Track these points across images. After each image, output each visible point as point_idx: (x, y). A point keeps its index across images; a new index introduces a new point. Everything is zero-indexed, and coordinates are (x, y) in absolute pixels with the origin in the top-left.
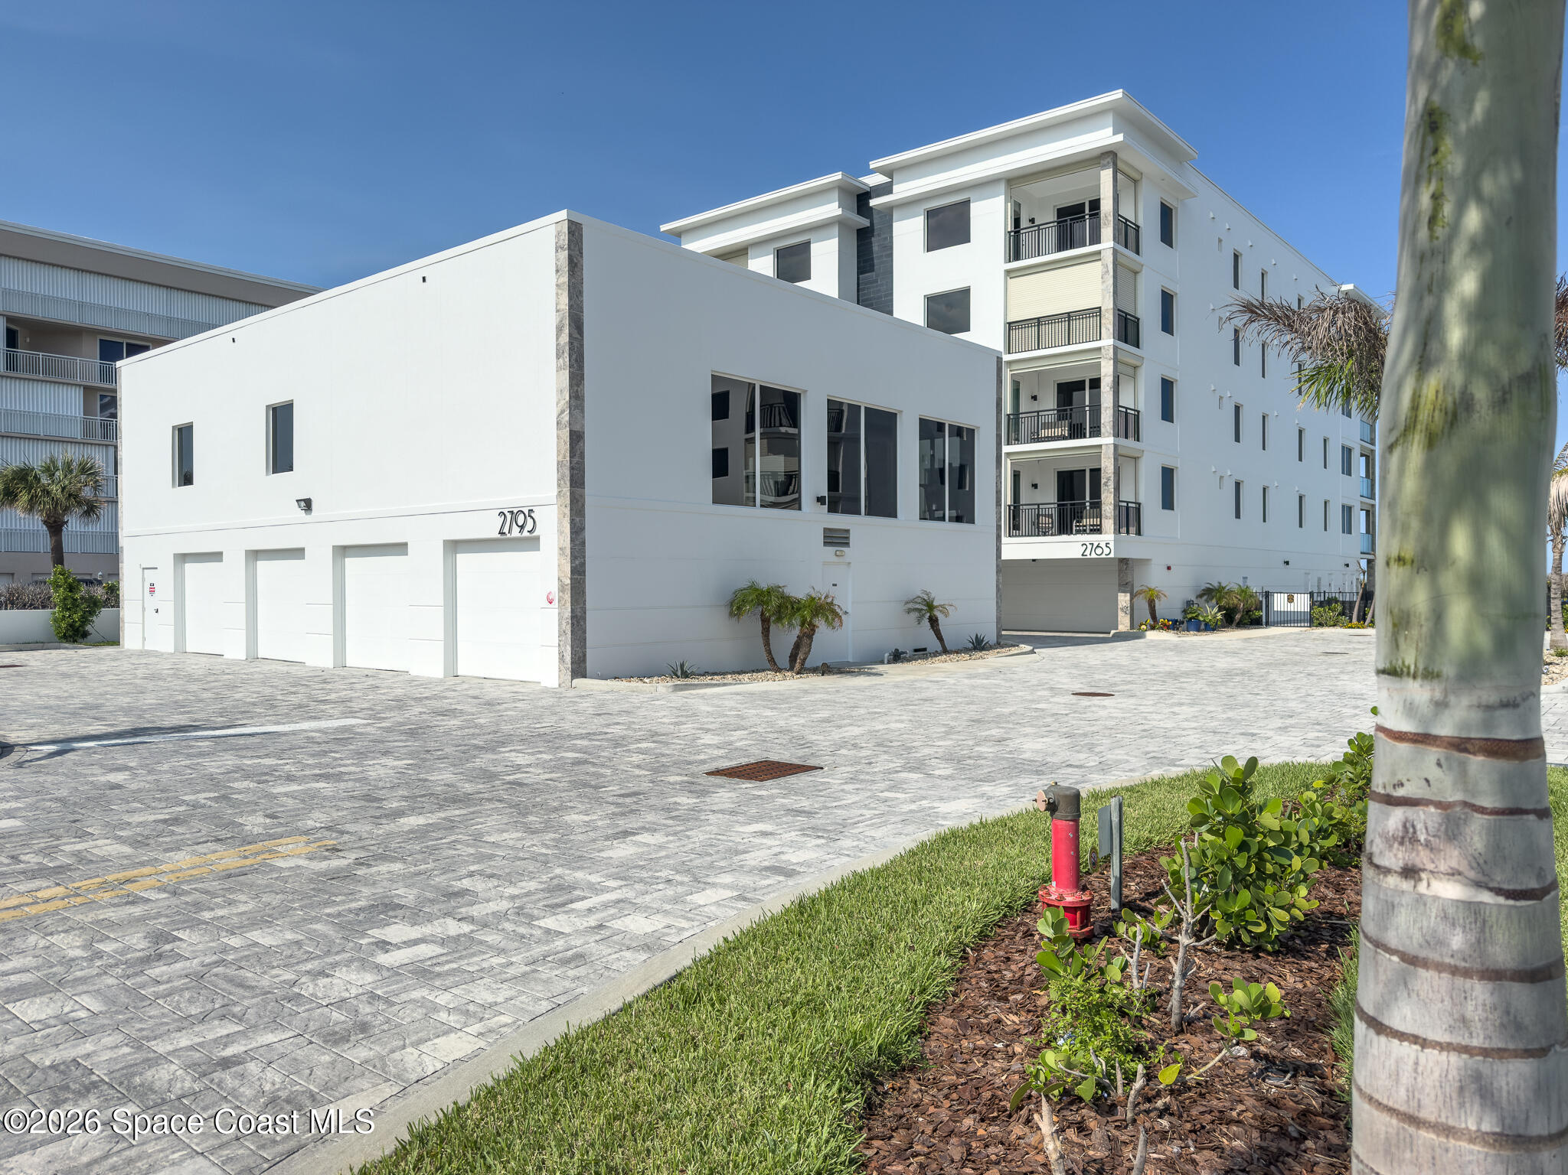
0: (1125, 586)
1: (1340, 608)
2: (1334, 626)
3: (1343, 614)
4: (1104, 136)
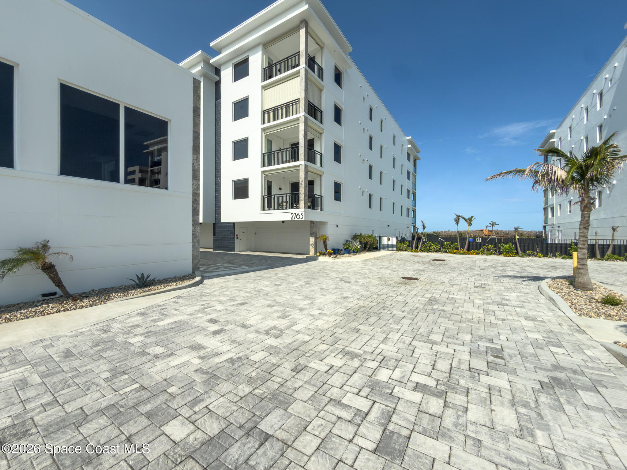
0: (312, 234)
1: (408, 243)
2: (406, 251)
3: (409, 246)
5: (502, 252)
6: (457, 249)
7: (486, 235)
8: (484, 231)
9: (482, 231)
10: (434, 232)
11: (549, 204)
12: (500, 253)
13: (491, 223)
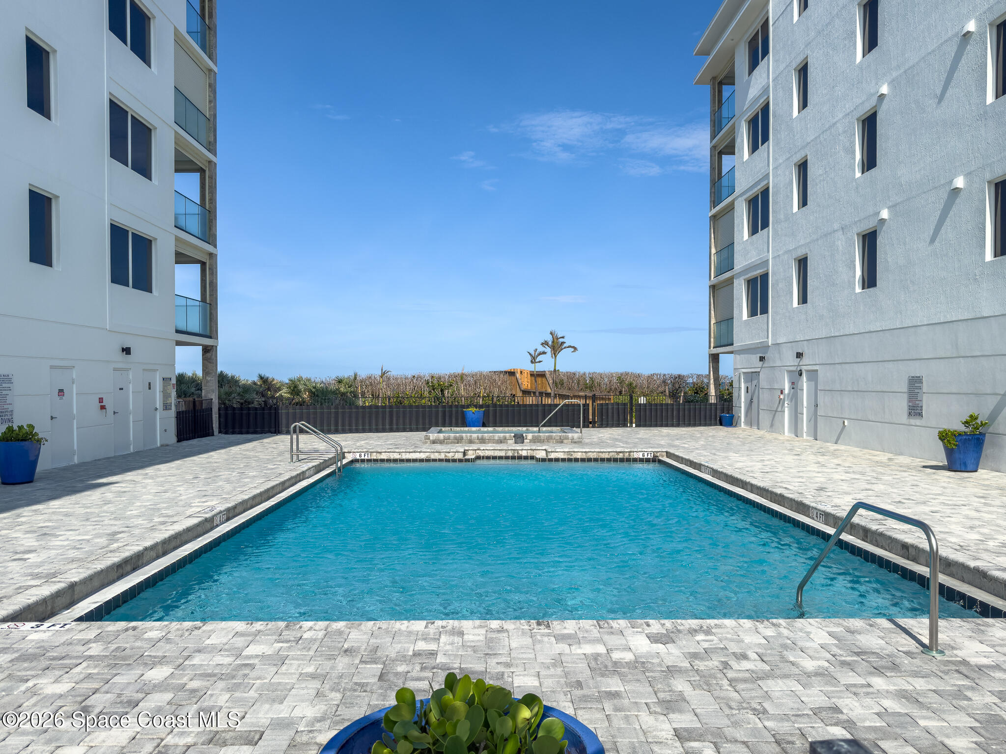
7: (526, 393)
8: (518, 375)
9: (512, 373)
10: (340, 381)
11: (740, 263)
13: (549, 339)
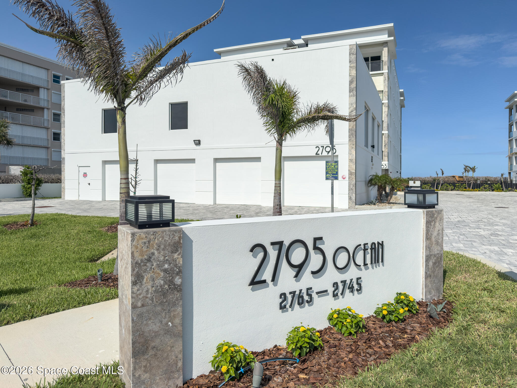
1: (430, 185)
4: (384, 37)
5: (494, 189)
6: (466, 188)
12: (493, 190)
